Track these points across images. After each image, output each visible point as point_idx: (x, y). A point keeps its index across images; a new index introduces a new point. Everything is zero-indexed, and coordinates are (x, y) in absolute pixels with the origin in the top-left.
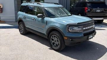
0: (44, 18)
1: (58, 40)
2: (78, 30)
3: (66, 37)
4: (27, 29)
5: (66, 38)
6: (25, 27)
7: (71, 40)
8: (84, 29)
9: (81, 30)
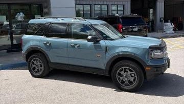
0: (99, 41)
5: (149, 68)
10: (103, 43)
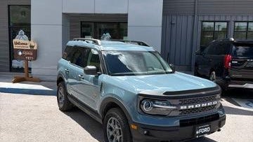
1: (120, 130)
2: (167, 110)
3: (135, 124)
4: (70, 99)
5: (135, 127)
6: (66, 94)
7: (145, 132)
8: (182, 108)
9: (174, 110)
10: (104, 78)
